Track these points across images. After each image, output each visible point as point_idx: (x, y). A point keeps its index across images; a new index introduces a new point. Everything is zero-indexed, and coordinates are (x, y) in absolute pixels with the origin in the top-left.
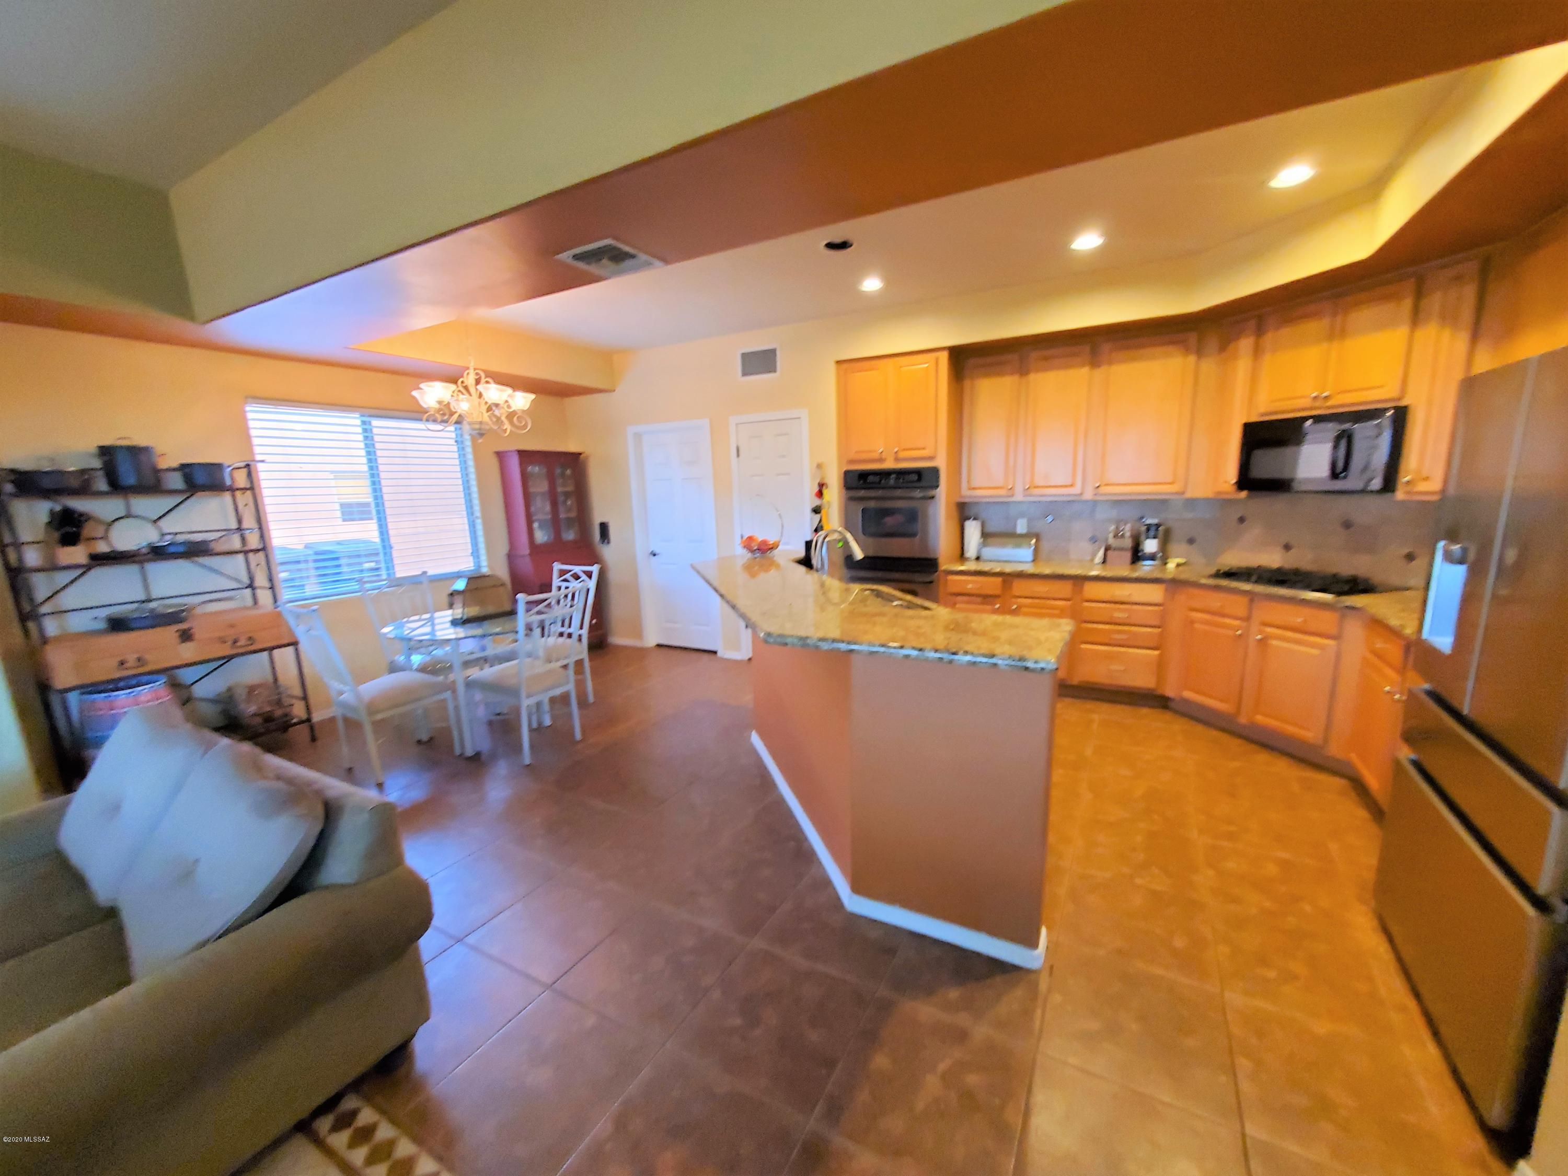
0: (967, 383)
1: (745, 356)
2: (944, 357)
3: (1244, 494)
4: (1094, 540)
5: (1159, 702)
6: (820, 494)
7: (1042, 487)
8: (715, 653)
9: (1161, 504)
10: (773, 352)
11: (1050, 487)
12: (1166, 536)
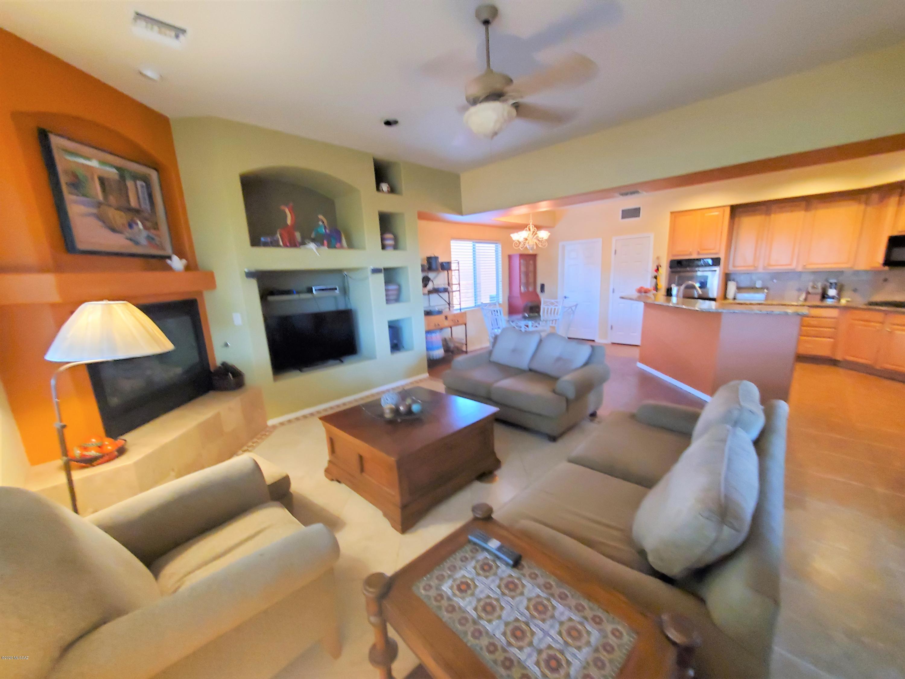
0: (737, 219)
1: (623, 211)
2: (728, 210)
3: (887, 268)
4: (799, 290)
5: (833, 362)
6: (657, 270)
7: (774, 265)
8: (594, 341)
9: (839, 273)
10: (639, 209)
11: (778, 265)
12: (840, 289)
